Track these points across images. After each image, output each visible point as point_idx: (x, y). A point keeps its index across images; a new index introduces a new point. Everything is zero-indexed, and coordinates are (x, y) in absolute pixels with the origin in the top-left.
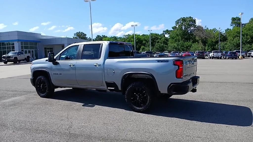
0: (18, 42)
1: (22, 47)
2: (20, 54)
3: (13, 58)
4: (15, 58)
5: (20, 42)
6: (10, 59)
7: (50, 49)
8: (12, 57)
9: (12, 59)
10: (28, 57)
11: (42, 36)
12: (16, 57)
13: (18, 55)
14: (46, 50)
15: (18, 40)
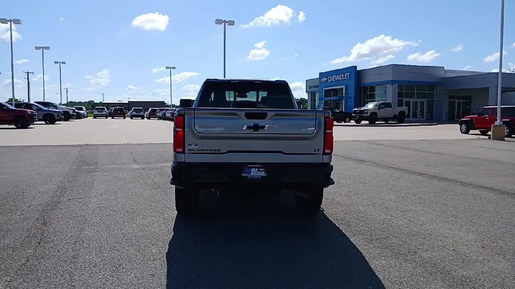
0: (392, 85)
1: (400, 95)
2: (382, 108)
3: (368, 115)
4: (371, 114)
5: (397, 85)
6: (364, 115)
7: (465, 98)
8: (367, 113)
9: (366, 115)
10: (402, 113)
11: (446, 71)
12: (376, 111)
13: (379, 109)
14: (455, 101)
15: (392, 80)
